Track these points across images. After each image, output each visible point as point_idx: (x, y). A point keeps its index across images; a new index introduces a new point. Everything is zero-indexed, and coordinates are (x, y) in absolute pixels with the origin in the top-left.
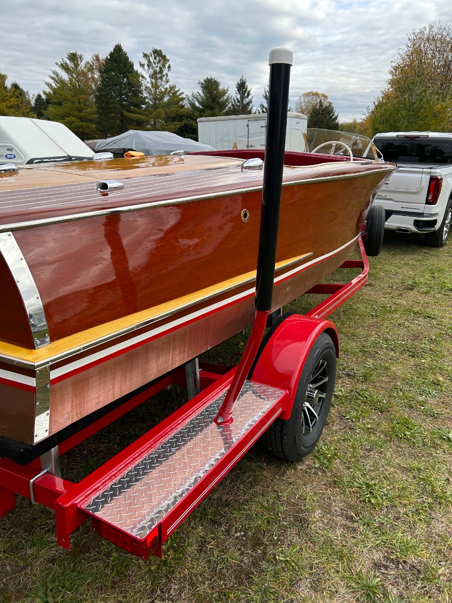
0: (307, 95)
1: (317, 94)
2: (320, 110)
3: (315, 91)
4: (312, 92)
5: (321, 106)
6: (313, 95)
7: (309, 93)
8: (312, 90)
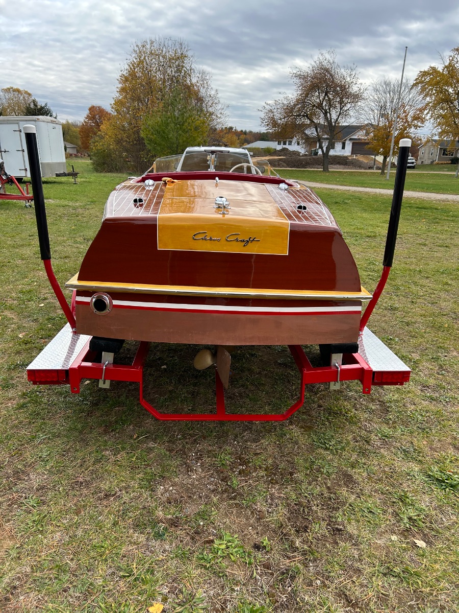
0: (8, 90)
1: (18, 91)
2: (35, 109)
3: (15, 87)
4: (12, 88)
5: (35, 105)
6: (14, 91)
7: (9, 89)
8: (12, 86)
